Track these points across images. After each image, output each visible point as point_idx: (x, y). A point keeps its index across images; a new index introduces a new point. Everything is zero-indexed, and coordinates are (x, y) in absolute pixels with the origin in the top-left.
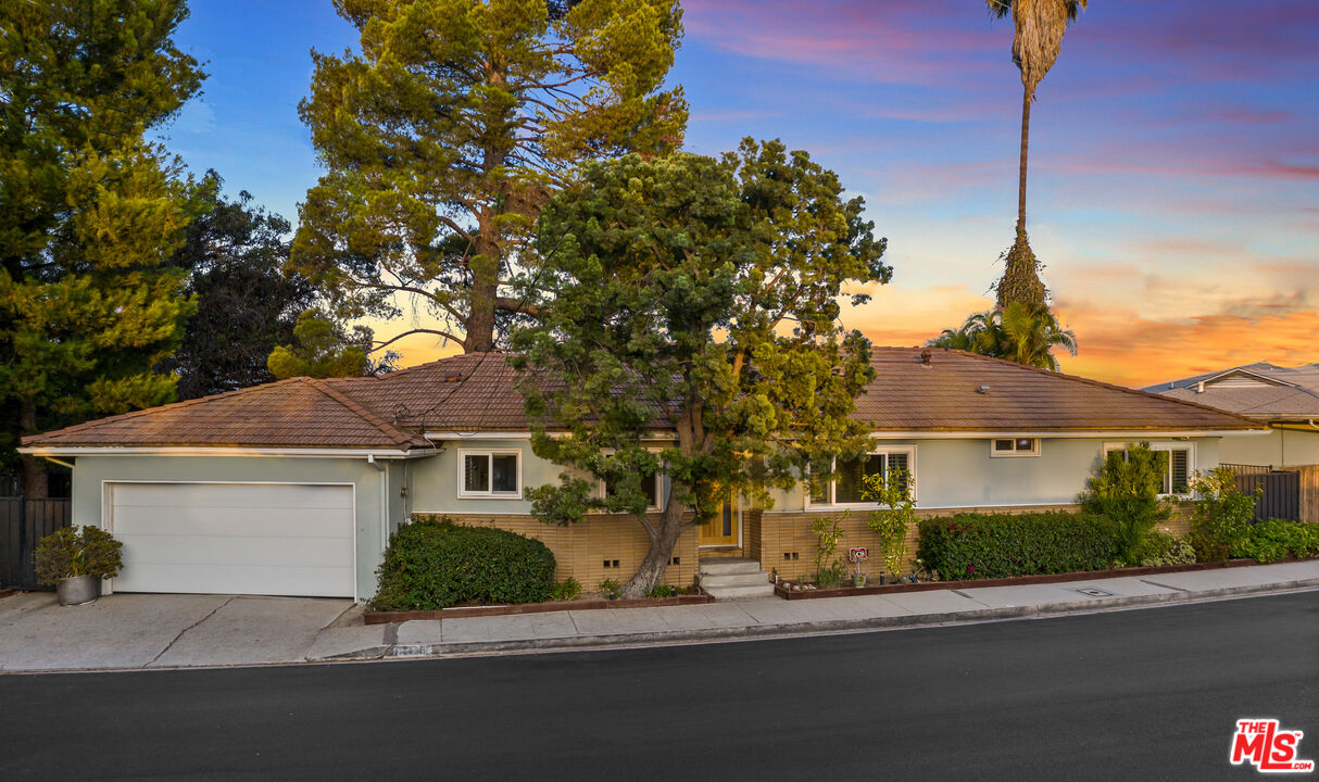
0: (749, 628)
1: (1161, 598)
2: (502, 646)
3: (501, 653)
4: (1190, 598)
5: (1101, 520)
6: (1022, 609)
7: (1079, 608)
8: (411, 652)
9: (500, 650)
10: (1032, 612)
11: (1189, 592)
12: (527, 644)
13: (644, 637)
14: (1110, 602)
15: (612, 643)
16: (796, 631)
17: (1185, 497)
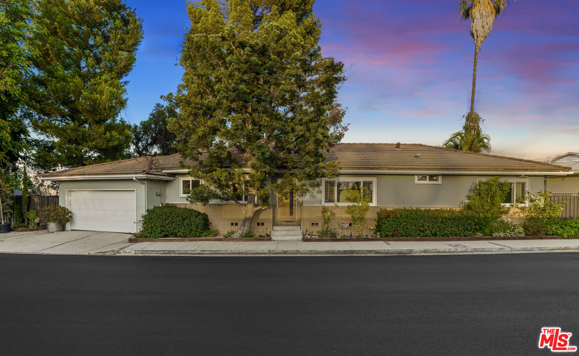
0: (269, 251)
1: (494, 250)
2: (162, 252)
3: (161, 255)
4: (512, 251)
5: (470, 213)
6: (411, 250)
7: (443, 252)
8: (126, 253)
9: (161, 254)
10: (417, 252)
11: (511, 248)
12: (172, 252)
13: (222, 252)
14: (463, 250)
15: (208, 254)
16: (292, 254)
17: (522, 205)
